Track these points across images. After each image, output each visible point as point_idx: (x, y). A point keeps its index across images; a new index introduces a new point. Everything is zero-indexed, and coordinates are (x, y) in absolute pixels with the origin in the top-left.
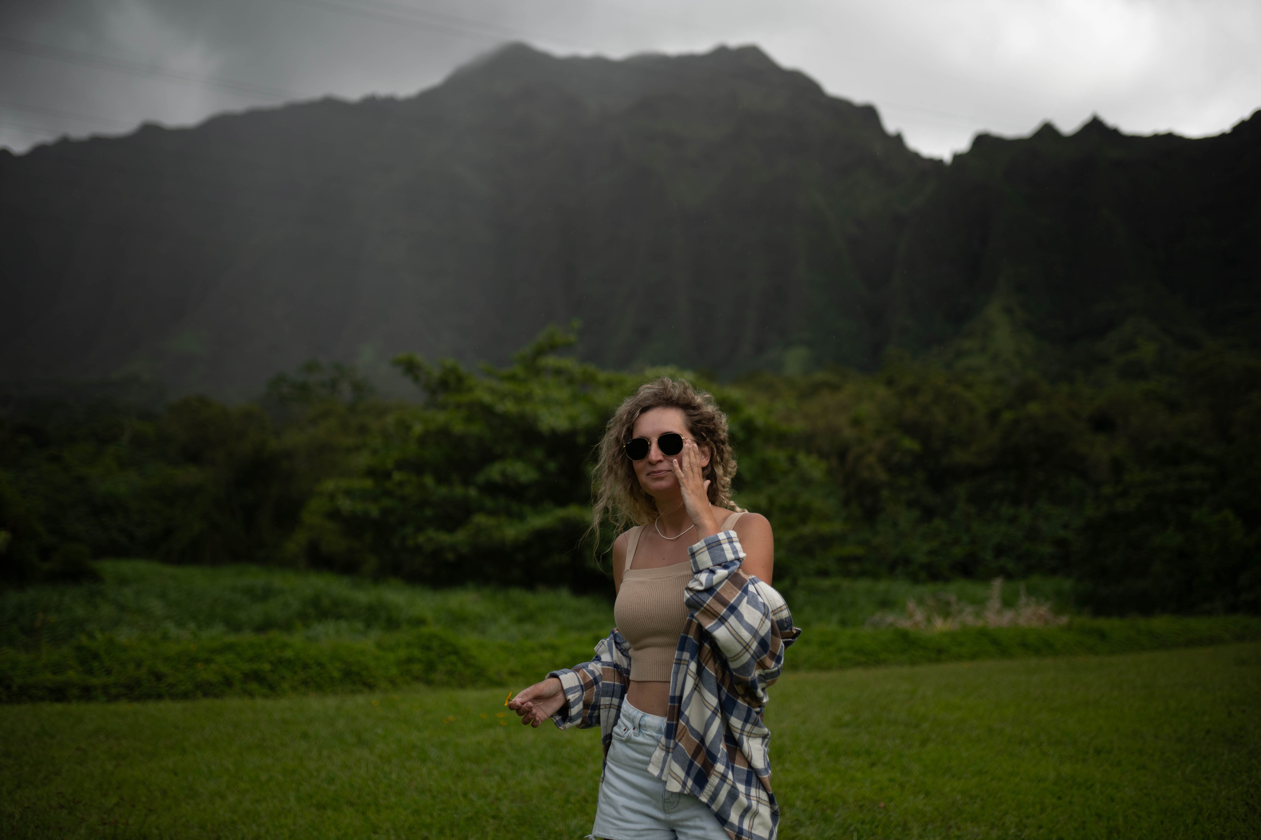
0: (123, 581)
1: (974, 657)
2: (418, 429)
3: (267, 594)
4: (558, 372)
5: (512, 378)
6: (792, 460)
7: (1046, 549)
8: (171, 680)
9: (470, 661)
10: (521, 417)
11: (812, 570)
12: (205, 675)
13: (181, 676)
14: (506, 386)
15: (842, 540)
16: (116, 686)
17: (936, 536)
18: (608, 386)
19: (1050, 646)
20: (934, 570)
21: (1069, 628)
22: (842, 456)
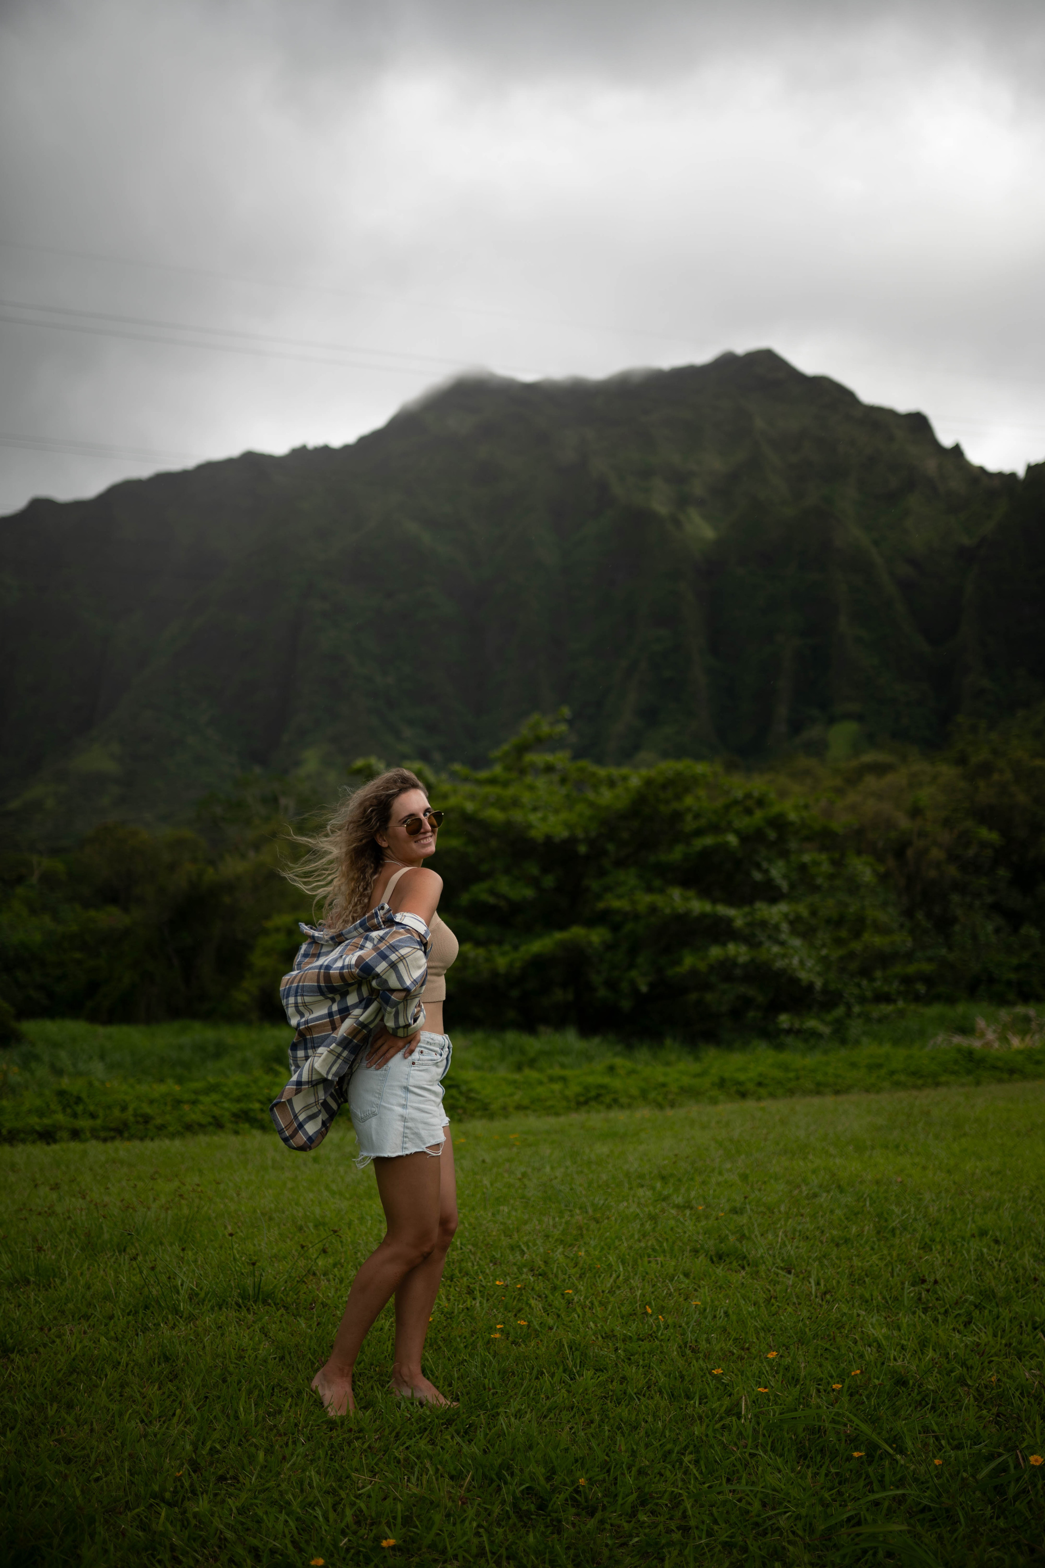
3: (220, 1051)
4: (549, 769)
5: (493, 781)
6: (840, 864)
8: (159, 1121)
9: (473, 1095)
10: (509, 824)
11: (869, 994)
12: (194, 1117)
13: (168, 1117)
14: (488, 790)
15: (909, 957)
16: (105, 1128)
17: (1026, 947)
18: (610, 783)
20: (1025, 988)
22: (900, 854)
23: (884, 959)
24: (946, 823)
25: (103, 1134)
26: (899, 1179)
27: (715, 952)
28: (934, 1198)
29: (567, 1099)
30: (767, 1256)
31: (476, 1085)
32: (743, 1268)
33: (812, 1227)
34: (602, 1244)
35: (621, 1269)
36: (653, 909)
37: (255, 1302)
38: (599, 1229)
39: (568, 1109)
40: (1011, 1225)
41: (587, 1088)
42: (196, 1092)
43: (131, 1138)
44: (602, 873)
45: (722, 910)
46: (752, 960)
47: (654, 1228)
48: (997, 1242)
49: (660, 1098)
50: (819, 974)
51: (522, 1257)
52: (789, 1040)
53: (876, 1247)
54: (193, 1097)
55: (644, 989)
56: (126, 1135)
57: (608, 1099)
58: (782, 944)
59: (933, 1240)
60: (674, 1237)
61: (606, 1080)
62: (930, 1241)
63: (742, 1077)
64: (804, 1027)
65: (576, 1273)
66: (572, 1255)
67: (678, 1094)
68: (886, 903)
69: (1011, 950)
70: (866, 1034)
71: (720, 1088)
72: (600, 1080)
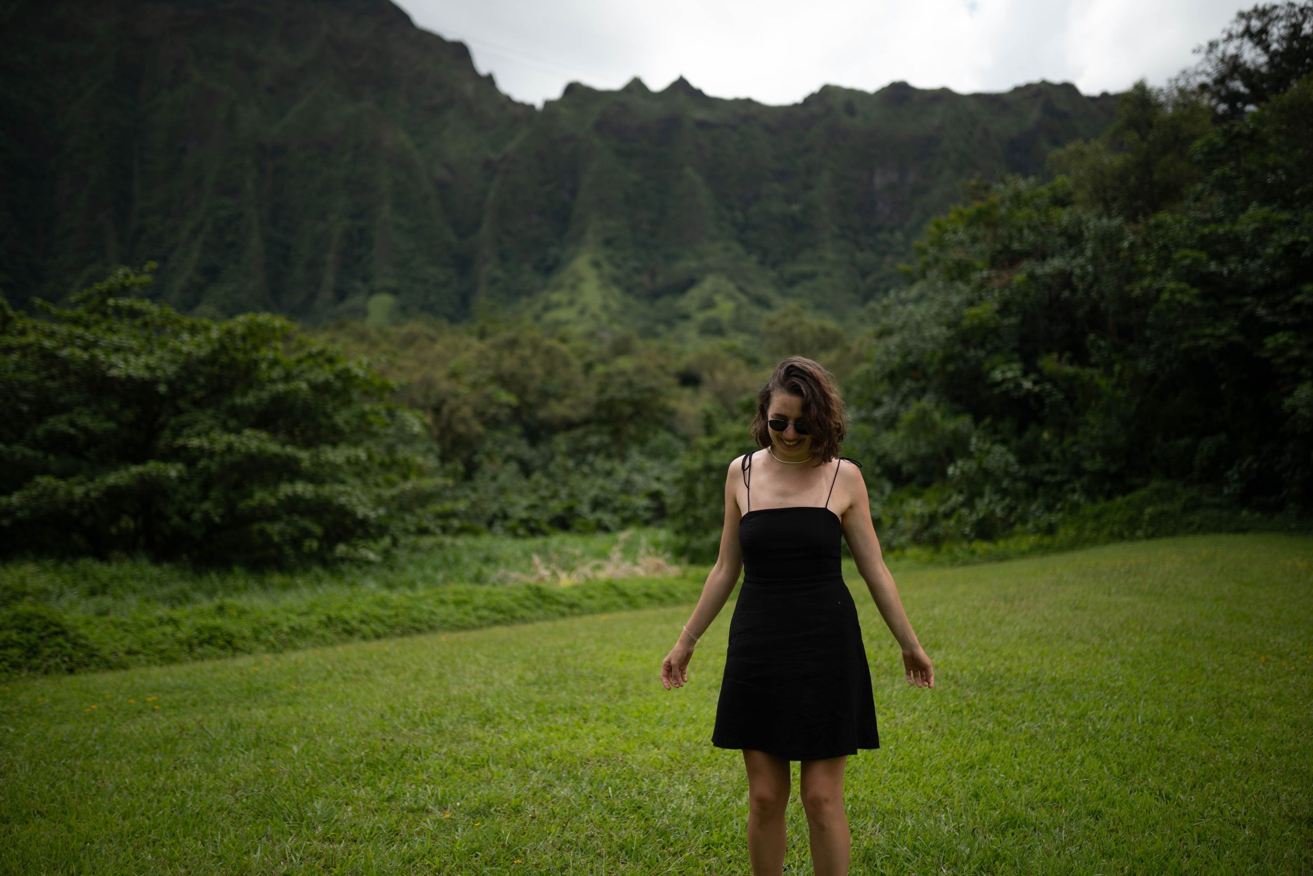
1: (605, 609)
4: (133, 314)
5: (75, 321)
6: (391, 413)
7: (642, 502)
9: (80, 641)
14: (68, 329)
17: (535, 491)
18: (193, 330)
19: (672, 595)
20: (533, 525)
21: (684, 577)
22: (437, 410)
23: (424, 498)
24: (474, 385)
27: (286, 489)
29: (180, 642)
31: (82, 631)
36: (230, 448)
41: (200, 631)
44: (179, 412)
45: (291, 451)
46: (318, 496)
49: (272, 638)
50: (374, 509)
52: (345, 567)
55: (216, 519)
58: (343, 482)
61: (219, 621)
63: (346, 615)
64: (357, 555)
67: (288, 634)
68: (430, 450)
69: (520, 492)
70: (411, 562)
71: (327, 626)
72: (212, 622)
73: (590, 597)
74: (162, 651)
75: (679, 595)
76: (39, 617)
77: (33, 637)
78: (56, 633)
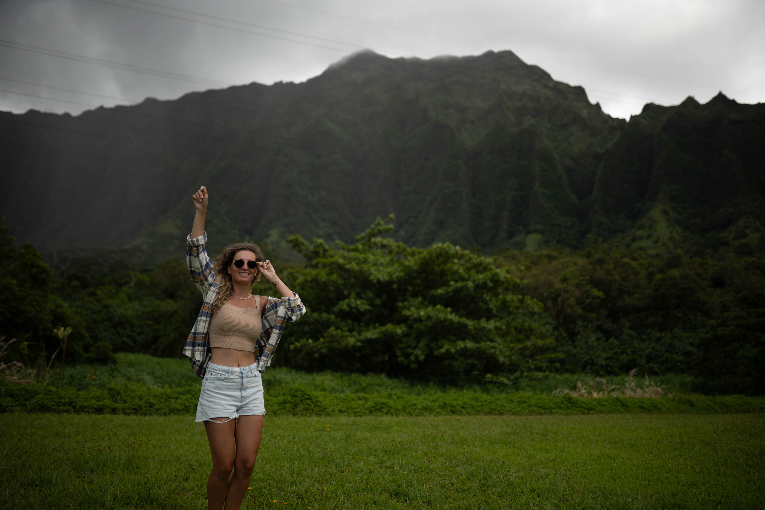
0: (130, 365)
1: (610, 412)
2: (301, 279)
4: (383, 246)
5: (356, 250)
6: (521, 301)
8: (158, 407)
9: (318, 404)
10: (361, 272)
11: (533, 367)
12: (175, 405)
13: (162, 405)
14: (352, 254)
15: (554, 349)
16: (129, 408)
17: (611, 349)
18: (413, 254)
19: (658, 409)
20: (609, 369)
21: (673, 400)
22: (555, 300)
23: (543, 350)
24: (578, 286)
25: (128, 411)
26: (502, 461)
27: (460, 344)
28: (516, 471)
29: (365, 409)
30: (419, 496)
31: (320, 399)
32: (406, 501)
33: (447, 482)
34: (340, 484)
35: (342, 498)
37: (147, 503)
38: (341, 475)
39: (365, 414)
40: (548, 488)
41: (376, 404)
42: (179, 393)
43: (141, 414)
44: (405, 300)
45: (464, 320)
46: (477, 348)
47: (368, 477)
48: (539, 496)
49: (412, 411)
50: (508, 358)
51: (295, 488)
52: (491, 386)
53: (477, 495)
54: (177, 395)
55: (422, 358)
56: (139, 412)
57: (385, 410)
58: (492, 341)
59: (506, 493)
60: (377, 483)
61: (386, 401)
62: (505, 493)
63: (454, 403)
64: (499, 380)
65: (319, 498)
66: (320, 489)
67: (421, 410)
68: (547, 323)
69: (604, 350)
70: (528, 386)
71: (443, 408)
72: (383, 400)
73: (603, 405)
74: (356, 412)
75: (664, 408)
76: (301, 391)
77: (297, 400)
78: (307, 399)
